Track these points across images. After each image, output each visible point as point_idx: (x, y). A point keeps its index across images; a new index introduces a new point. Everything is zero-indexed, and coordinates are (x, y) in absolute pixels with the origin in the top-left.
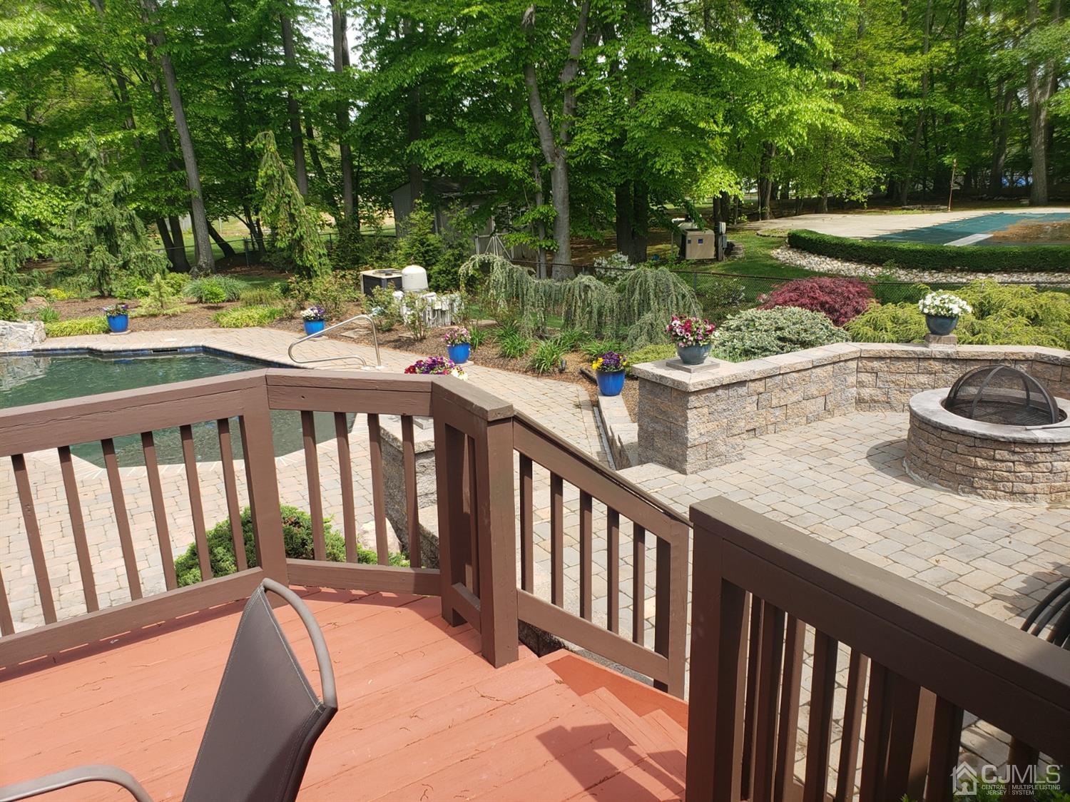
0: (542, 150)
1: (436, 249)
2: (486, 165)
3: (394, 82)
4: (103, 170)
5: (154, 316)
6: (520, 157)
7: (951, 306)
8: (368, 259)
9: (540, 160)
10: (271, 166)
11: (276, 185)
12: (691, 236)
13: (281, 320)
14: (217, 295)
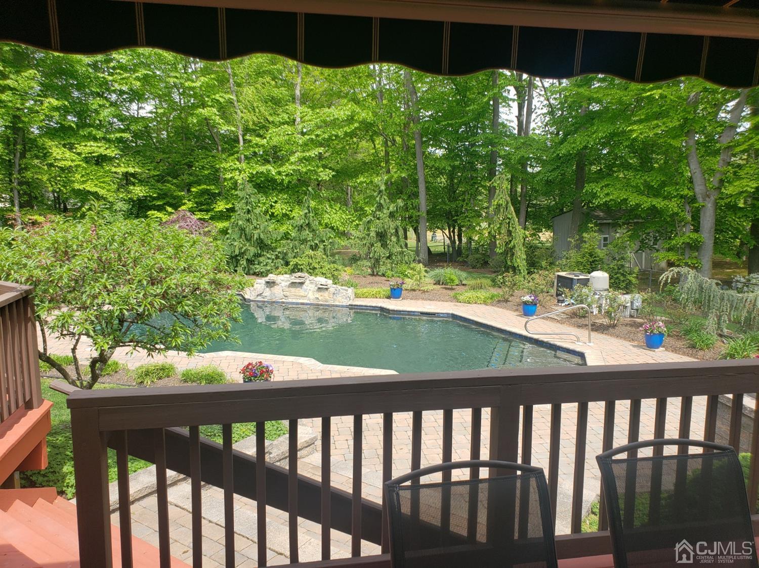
0: (694, 192)
1: (601, 260)
2: (647, 202)
4: (386, 198)
5: (414, 290)
6: (675, 197)
8: (544, 263)
9: (693, 199)
10: (501, 198)
13: (499, 301)
14: (452, 281)
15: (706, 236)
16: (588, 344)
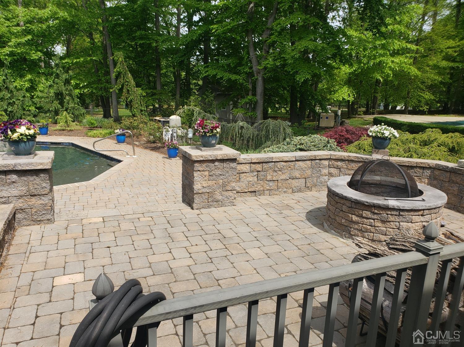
0: (253, 71)
2: (227, 76)
4: (61, 69)
5: (63, 130)
6: (243, 73)
7: (385, 132)
9: (252, 75)
12: (323, 115)
15: (259, 98)
16: (133, 156)
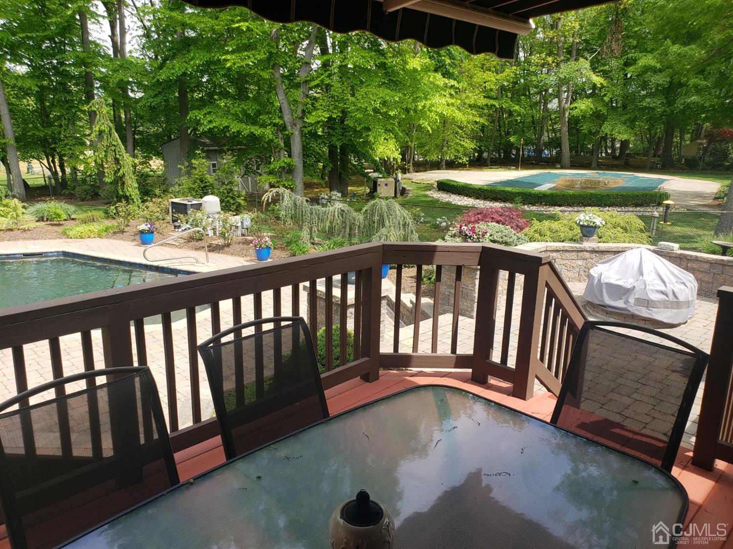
1: (212, 185)
2: (247, 129)
3: (179, 69)
5: (11, 230)
6: (269, 125)
8: (157, 191)
9: (284, 128)
10: (103, 124)
11: (105, 137)
12: (380, 182)
13: (115, 233)
14: (59, 216)
15: (297, 161)
16: (206, 264)
